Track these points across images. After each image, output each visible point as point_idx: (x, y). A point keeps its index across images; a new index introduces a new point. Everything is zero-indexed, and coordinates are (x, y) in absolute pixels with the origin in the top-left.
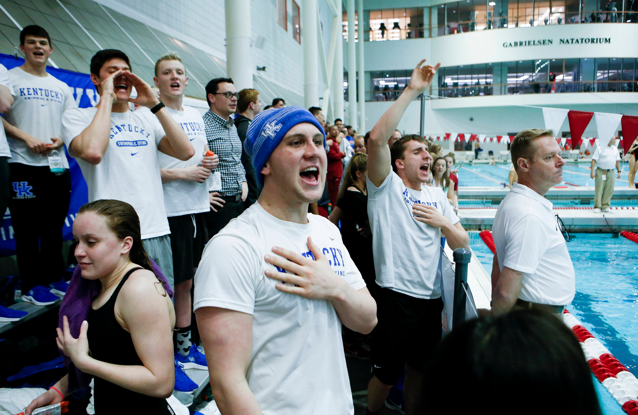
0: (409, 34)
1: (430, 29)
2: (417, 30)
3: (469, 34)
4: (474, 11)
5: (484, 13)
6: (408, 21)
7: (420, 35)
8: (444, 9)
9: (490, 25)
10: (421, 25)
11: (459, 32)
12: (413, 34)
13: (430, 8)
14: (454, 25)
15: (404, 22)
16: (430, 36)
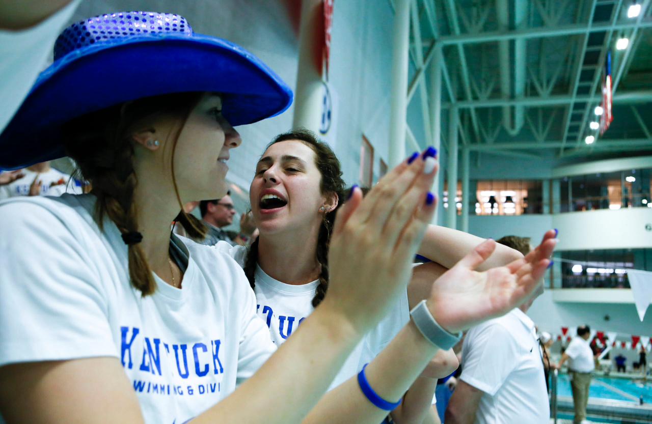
0: (525, 209)
1: (551, 205)
2: (534, 205)
3: (601, 212)
4: (606, 186)
5: (619, 189)
6: (524, 194)
7: (538, 210)
8: (567, 183)
9: (626, 203)
10: (540, 199)
11: (587, 209)
12: (531, 209)
13: (551, 181)
14: (581, 201)
15: (518, 195)
16: (551, 212)
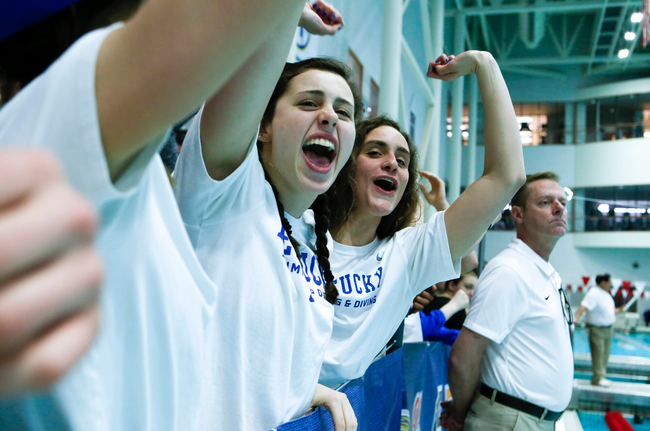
0: (543, 138)
1: (574, 133)
2: (554, 133)
3: (634, 142)
4: (641, 110)
6: (543, 120)
7: (559, 140)
8: (594, 107)
10: (562, 126)
11: (618, 138)
12: (551, 138)
13: (575, 104)
14: (610, 129)
15: (536, 122)
16: (574, 142)
